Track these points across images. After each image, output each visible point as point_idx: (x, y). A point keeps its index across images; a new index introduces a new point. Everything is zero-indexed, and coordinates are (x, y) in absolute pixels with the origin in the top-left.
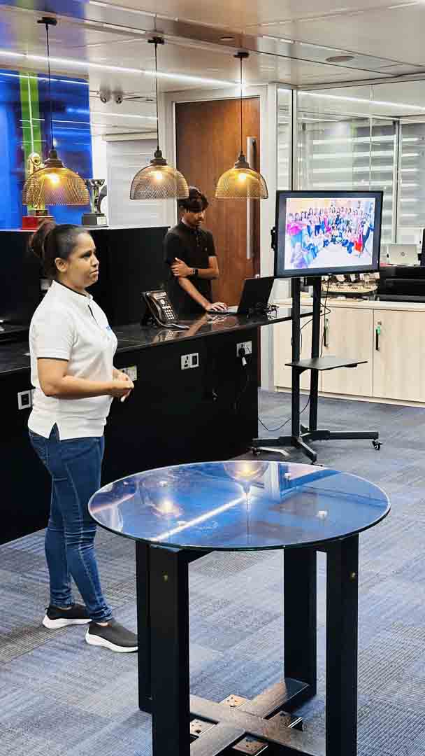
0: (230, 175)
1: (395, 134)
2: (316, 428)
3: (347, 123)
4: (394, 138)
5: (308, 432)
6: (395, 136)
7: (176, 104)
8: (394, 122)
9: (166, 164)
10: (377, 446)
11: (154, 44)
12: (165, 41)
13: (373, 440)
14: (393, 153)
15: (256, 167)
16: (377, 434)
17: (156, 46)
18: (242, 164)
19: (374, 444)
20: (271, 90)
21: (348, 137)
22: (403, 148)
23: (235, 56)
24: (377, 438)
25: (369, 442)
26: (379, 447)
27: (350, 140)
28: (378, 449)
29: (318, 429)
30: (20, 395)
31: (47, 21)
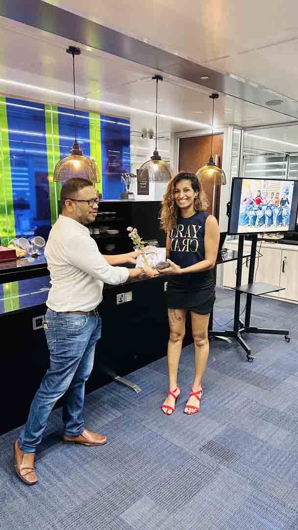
0: (203, 170)
1: (286, 161)
2: (249, 326)
3: (263, 156)
4: (286, 163)
5: (244, 327)
6: (287, 162)
7: (180, 139)
8: (287, 155)
9: (160, 159)
11: (156, 80)
12: (163, 79)
13: (284, 335)
14: (286, 170)
15: (220, 165)
16: (288, 332)
17: (157, 82)
18: (211, 163)
19: (286, 338)
20: (230, 129)
21: (263, 162)
22: (291, 167)
23: (210, 97)
24: (288, 334)
26: (289, 340)
27: (265, 164)
28: (288, 342)
30: (34, 320)
31: (73, 51)
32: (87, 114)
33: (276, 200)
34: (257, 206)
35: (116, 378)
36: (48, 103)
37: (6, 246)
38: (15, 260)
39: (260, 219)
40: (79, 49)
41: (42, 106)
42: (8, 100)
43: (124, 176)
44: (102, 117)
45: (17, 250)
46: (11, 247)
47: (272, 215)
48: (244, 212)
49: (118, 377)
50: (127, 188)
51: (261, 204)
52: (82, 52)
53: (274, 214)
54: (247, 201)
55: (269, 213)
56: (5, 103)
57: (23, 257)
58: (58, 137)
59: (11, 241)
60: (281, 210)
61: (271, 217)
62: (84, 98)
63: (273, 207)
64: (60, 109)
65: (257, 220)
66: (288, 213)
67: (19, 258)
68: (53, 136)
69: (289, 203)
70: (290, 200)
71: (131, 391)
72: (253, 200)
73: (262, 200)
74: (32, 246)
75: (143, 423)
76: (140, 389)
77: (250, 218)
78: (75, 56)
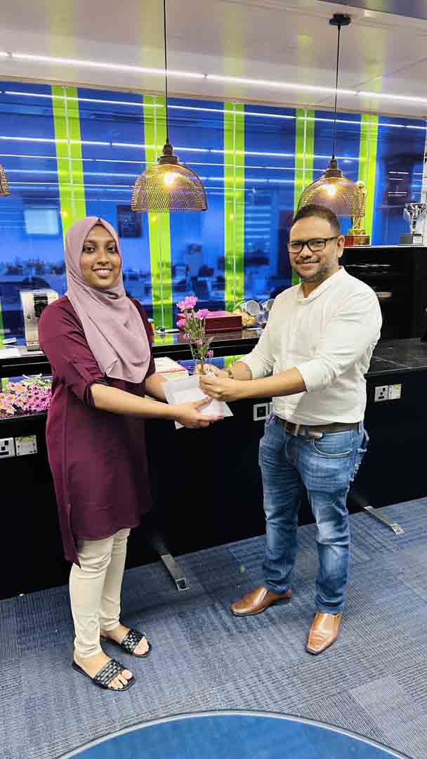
30: (256, 407)
31: (340, 20)
32: (357, 117)
35: (366, 508)
36: (301, 107)
37: (232, 311)
38: (240, 330)
40: (347, 15)
41: (292, 112)
42: (247, 108)
43: (409, 209)
44: (383, 118)
45: (245, 316)
46: (237, 313)
49: (370, 507)
50: (411, 226)
52: (352, 21)
56: (243, 113)
57: (251, 327)
58: (311, 156)
59: (238, 304)
62: (354, 93)
64: (318, 114)
67: (245, 328)
68: (304, 155)
71: (387, 530)
74: (262, 313)
75: (400, 577)
76: (402, 531)
78: (342, 27)
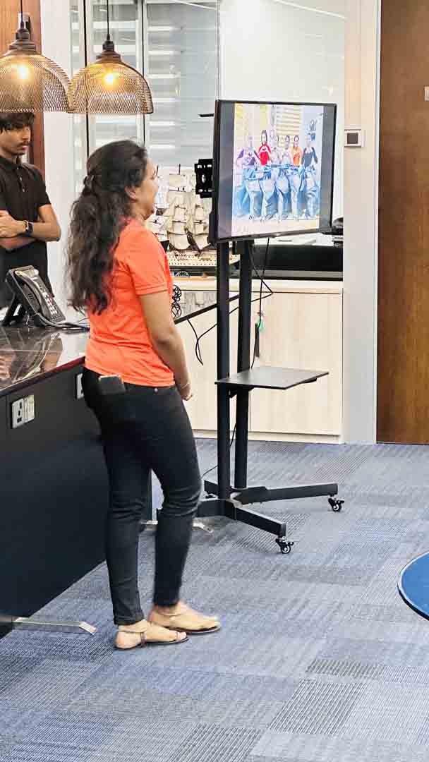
1: (137, 18)
2: (244, 484)
8: (136, 1)
10: (336, 505)
13: (329, 497)
16: (336, 486)
18: (110, 57)
19: (331, 502)
24: (336, 493)
25: (323, 501)
26: (340, 507)
28: (339, 511)
29: (248, 486)
33: (295, 152)
34: (262, 168)
35: (16, 622)
39: (268, 201)
47: (290, 190)
48: (240, 184)
51: (269, 163)
53: (292, 187)
54: (245, 156)
55: (283, 185)
60: (304, 177)
61: (288, 197)
63: (290, 171)
65: (265, 203)
66: (316, 185)
69: (316, 161)
70: (319, 155)
72: (254, 155)
73: (270, 155)
77: (252, 197)
